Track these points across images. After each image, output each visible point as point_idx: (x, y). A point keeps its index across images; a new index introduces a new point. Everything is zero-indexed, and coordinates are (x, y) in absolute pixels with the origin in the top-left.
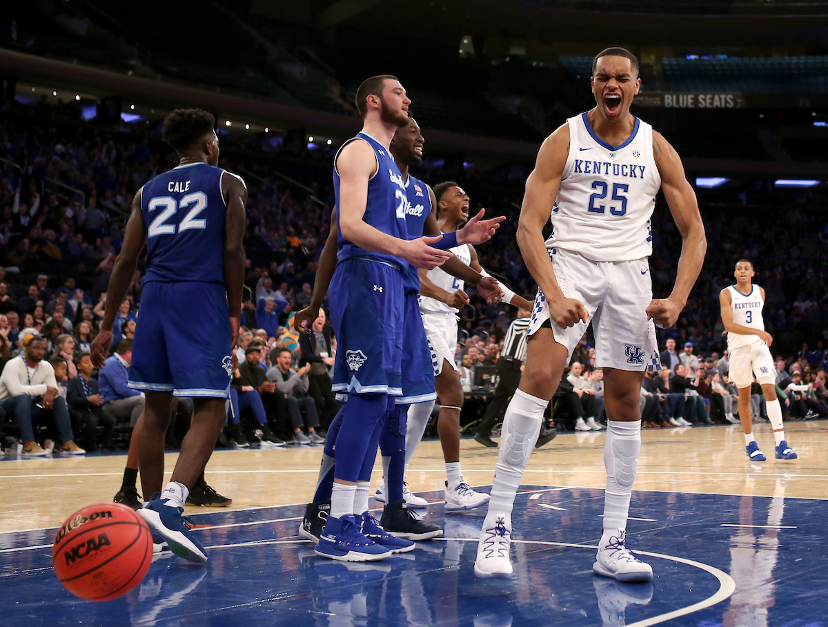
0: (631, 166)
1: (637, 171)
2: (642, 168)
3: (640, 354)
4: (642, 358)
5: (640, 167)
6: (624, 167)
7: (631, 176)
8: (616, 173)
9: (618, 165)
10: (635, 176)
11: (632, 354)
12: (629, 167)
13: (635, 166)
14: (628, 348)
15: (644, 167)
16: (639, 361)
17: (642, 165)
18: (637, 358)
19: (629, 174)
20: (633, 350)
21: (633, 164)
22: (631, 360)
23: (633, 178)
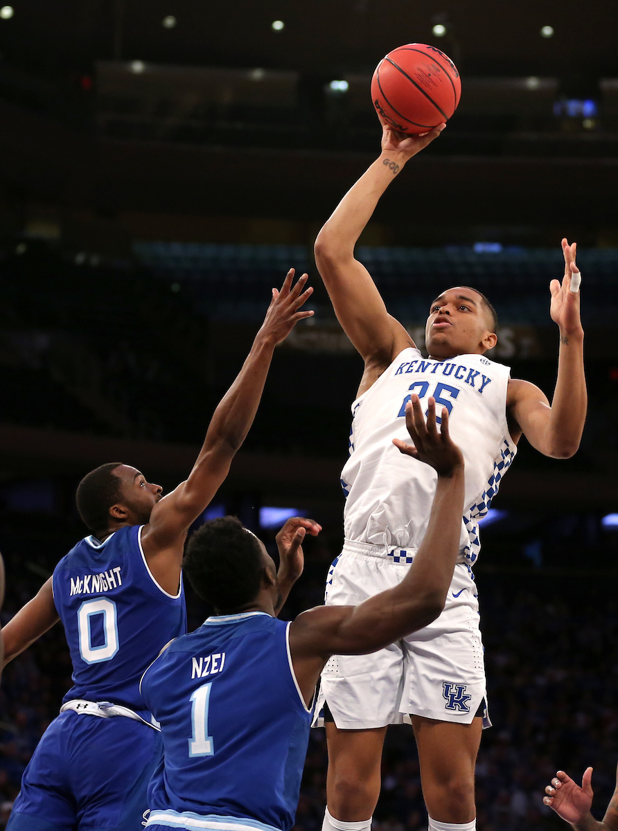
0: (472, 370)
1: (478, 381)
2: (486, 380)
3: (466, 697)
4: (467, 703)
5: (484, 377)
6: (462, 369)
7: (467, 381)
8: (447, 372)
9: (454, 365)
10: (473, 385)
11: (453, 696)
12: (468, 371)
13: (478, 373)
14: (448, 687)
15: (489, 380)
16: (464, 708)
17: (488, 376)
18: (460, 702)
19: (465, 378)
20: (453, 691)
21: (476, 369)
22: (451, 705)
23: (468, 386)
